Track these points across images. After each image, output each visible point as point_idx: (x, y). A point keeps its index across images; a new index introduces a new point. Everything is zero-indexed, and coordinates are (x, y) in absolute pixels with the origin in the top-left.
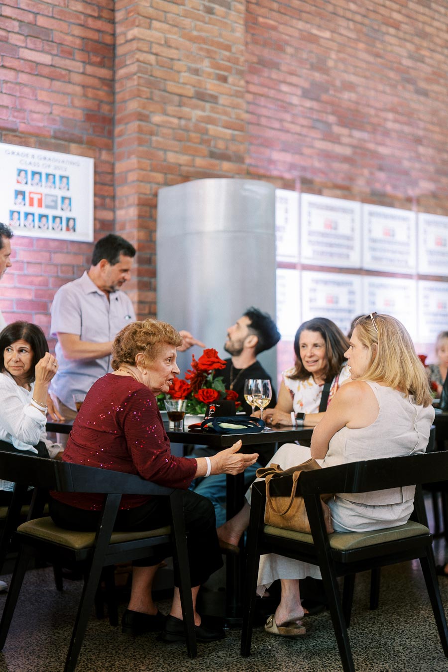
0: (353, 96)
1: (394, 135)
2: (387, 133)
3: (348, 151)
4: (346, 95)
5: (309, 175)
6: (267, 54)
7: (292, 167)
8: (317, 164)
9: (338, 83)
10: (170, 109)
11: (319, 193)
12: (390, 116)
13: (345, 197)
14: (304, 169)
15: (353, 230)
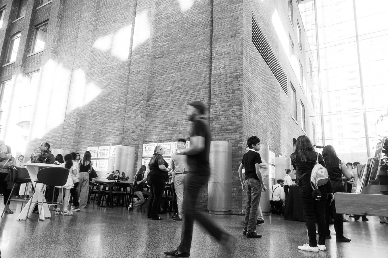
0: (173, 120)
1: (185, 125)
2: (183, 125)
3: (171, 132)
4: (172, 120)
5: (161, 139)
6: (153, 119)
7: (157, 138)
8: (163, 136)
9: (170, 119)
10: (128, 135)
11: (163, 142)
12: (184, 121)
13: (169, 142)
14: (160, 138)
15: (171, 148)
